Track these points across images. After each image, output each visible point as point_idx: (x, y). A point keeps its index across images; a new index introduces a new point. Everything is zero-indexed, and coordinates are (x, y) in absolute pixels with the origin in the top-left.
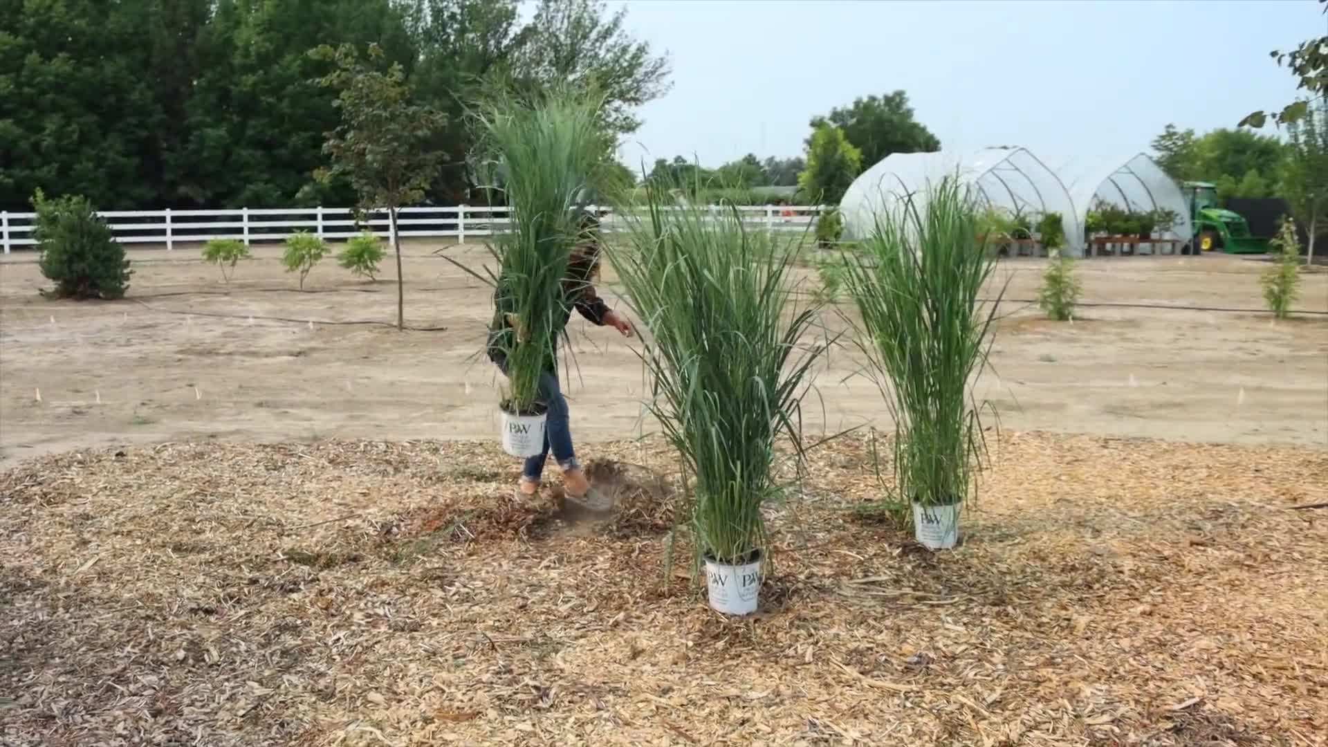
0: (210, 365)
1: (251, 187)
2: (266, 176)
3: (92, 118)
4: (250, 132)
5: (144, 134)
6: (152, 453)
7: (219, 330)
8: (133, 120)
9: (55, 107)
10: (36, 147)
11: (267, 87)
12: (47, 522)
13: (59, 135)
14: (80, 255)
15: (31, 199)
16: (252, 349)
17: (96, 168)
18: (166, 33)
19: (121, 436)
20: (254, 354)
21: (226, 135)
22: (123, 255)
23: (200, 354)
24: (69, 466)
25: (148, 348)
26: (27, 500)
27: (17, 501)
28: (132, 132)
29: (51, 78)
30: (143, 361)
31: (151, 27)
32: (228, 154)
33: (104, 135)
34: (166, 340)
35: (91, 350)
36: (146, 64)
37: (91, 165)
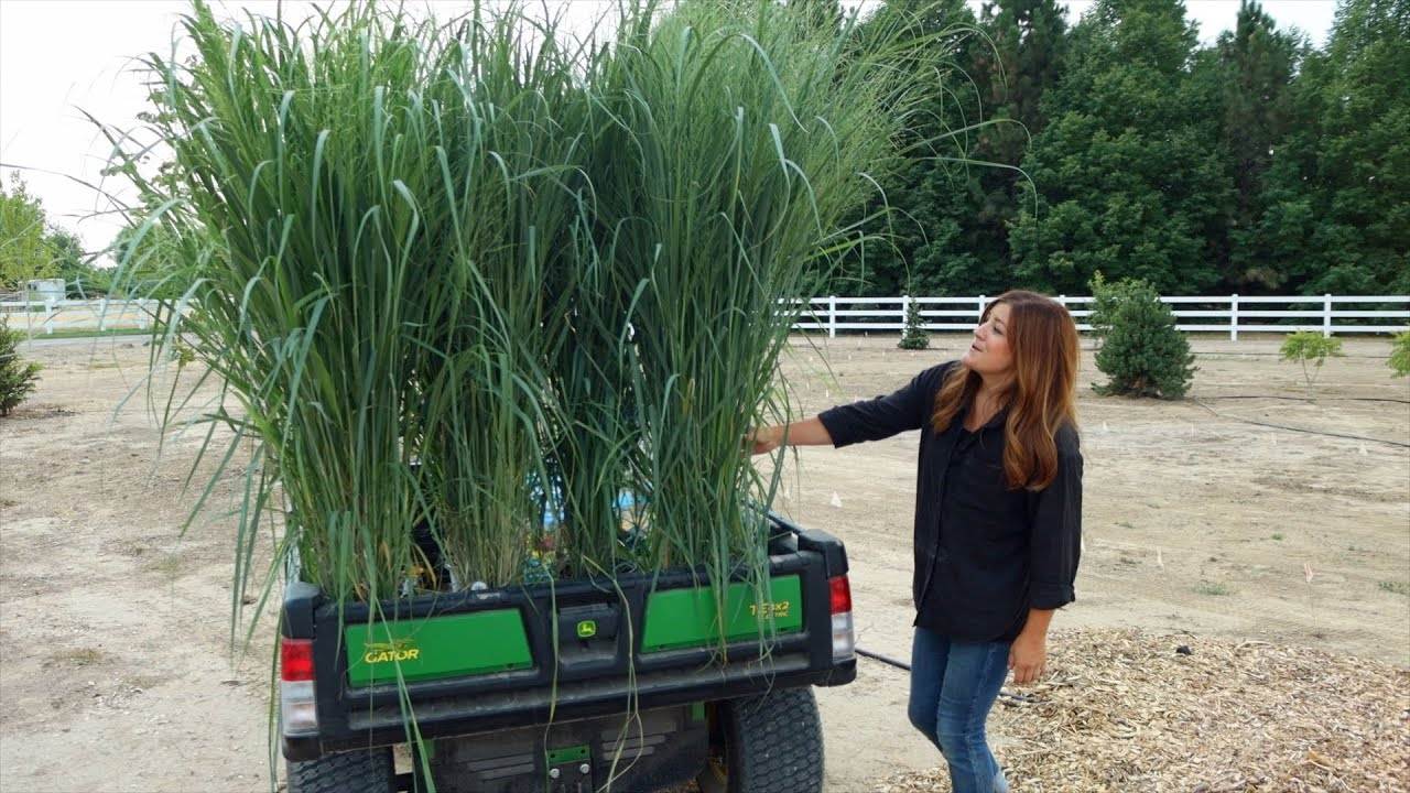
0: (1301, 507)
1: (1337, 269)
2: (1356, 256)
3: (1156, 196)
4: (1338, 205)
5: (1211, 211)
6: (1230, 656)
7: (1309, 453)
8: (1200, 197)
9: (1120, 185)
10: (1097, 229)
11: (1364, 150)
12: (1073, 766)
13: (1123, 214)
14: (1139, 347)
15: (1090, 282)
16: (1359, 486)
17: (1158, 250)
18: (1240, 96)
19: (1184, 613)
20: (1364, 495)
21: (1309, 210)
22: (1186, 348)
23: (1286, 486)
24: (1112, 659)
25: (1216, 470)
26: (1050, 713)
27: (1036, 711)
28: (1199, 210)
29: (1117, 155)
30: (1211, 491)
31: (1226, 92)
32: (1309, 232)
33: (1169, 214)
34: (1239, 460)
35: (1146, 466)
36: (1218, 135)
37: (1153, 246)
